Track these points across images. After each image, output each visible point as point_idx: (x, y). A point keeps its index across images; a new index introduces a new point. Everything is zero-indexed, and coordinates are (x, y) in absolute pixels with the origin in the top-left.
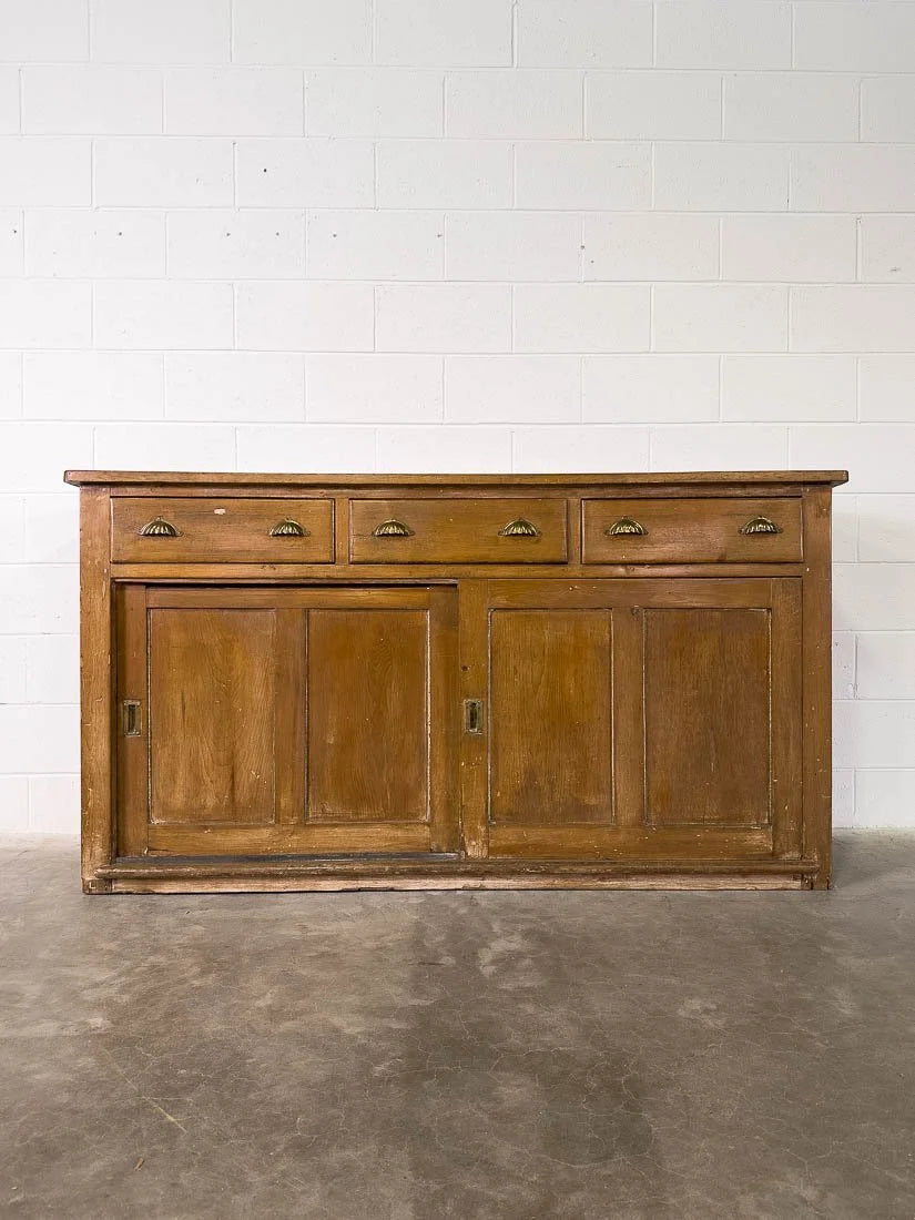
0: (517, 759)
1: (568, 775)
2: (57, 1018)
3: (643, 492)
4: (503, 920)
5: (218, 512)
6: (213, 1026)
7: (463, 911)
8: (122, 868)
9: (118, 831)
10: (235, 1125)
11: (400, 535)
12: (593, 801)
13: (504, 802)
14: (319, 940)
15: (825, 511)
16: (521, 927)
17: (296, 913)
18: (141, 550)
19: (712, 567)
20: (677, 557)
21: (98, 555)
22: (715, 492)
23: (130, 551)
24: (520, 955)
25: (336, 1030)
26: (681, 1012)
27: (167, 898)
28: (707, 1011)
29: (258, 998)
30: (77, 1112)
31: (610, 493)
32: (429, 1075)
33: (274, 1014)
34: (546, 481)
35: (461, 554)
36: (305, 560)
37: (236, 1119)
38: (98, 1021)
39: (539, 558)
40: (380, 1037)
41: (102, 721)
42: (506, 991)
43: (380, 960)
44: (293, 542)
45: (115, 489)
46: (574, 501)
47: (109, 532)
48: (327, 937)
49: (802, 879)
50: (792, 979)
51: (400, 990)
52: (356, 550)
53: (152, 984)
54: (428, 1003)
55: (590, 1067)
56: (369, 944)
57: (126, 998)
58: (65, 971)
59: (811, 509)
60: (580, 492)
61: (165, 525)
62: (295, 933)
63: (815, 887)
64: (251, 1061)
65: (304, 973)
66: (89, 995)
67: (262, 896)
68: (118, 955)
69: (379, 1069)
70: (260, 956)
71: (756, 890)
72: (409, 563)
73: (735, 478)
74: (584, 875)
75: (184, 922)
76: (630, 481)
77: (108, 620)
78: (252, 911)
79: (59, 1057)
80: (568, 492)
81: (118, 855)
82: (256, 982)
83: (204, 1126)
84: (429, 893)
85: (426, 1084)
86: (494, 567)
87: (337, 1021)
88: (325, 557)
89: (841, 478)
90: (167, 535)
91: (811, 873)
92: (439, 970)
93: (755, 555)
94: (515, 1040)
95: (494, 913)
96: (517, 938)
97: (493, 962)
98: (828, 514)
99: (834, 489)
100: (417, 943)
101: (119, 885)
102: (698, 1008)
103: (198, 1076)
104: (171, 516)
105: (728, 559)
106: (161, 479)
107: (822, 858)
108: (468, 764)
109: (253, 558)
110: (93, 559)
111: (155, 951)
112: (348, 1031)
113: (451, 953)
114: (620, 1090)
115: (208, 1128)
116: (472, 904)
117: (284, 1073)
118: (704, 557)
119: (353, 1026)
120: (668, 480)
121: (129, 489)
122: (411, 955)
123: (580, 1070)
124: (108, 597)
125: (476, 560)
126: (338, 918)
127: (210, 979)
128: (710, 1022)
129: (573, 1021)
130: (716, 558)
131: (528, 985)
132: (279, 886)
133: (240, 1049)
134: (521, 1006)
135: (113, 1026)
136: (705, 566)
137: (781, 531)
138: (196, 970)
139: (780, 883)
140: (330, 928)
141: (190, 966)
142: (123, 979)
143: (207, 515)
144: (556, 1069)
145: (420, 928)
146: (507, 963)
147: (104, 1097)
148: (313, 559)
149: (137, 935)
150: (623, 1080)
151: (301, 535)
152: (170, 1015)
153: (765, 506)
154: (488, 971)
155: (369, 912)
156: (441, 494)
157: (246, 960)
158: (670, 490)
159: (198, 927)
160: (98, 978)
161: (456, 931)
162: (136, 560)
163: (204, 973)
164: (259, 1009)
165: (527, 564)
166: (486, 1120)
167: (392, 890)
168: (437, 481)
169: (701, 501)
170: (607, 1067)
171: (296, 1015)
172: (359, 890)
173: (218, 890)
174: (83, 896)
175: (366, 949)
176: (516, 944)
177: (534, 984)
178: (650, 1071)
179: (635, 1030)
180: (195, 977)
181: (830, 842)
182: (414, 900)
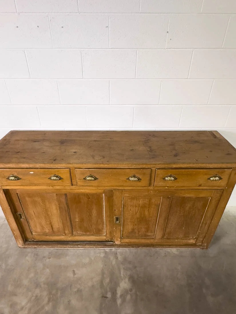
0: (129, 227)
1: (143, 230)
4: (124, 269)
5: (31, 173)
8: (27, 245)
9: (25, 236)
12: (149, 234)
13: (125, 234)
16: (128, 273)
19: (196, 187)
23: (6, 183)
36: (62, 185)
41: (12, 219)
46: (154, 169)
52: (79, 183)
59: (234, 172)
61: (15, 177)
72: (97, 186)
77: (5, 199)
81: (26, 241)
86: (125, 187)
88: (69, 184)
95: (122, 263)
104: (16, 174)
105: (202, 186)
107: (207, 245)
108: (116, 229)
118: (194, 185)
125: (119, 186)
137: (222, 179)
143: (28, 174)
148: (65, 185)
151: (60, 179)
162: (9, 185)
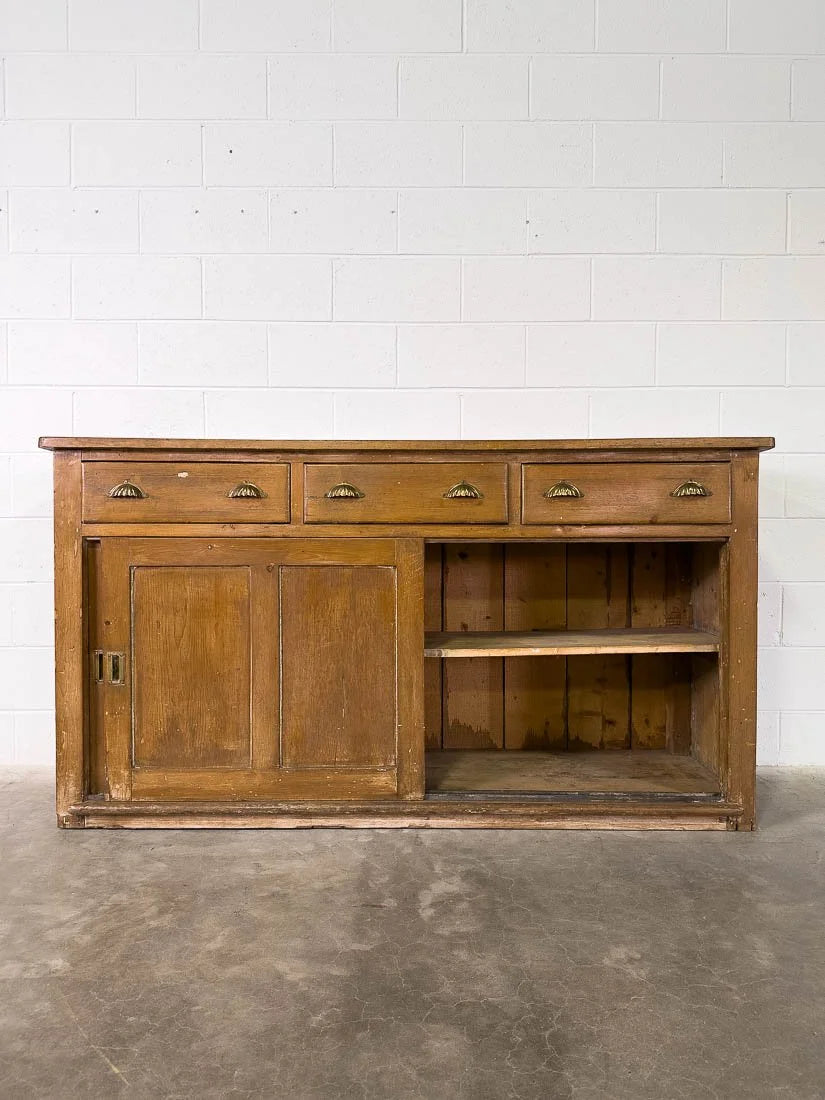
0: (159, 709)
1: (208, 721)
2: (19, 959)
3: (580, 457)
4: (445, 861)
5: (180, 475)
6: (163, 970)
7: (408, 850)
8: (94, 805)
9: (90, 771)
10: (175, 1079)
11: (352, 497)
12: (231, 747)
13: (148, 748)
14: (272, 879)
15: (752, 475)
16: (460, 868)
17: (253, 850)
18: (109, 510)
19: (643, 528)
20: (612, 518)
21: (71, 515)
22: (647, 457)
23: (99, 512)
24: (457, 898)
25: (279, 976)
26: (607, 961)
27: (134, 833)
28: (631, 960)
29: (209, 940)
30: (29, 1062)
31: (548, 458)
32: (362, 1027)
33: (223, 958)
34: (488, 447)
35: (410, 516)
36: (263, 520)
37: (177, 1070)
38: (58, 963)
39: (481, 518)
40: (320, 984)
41: (74, 669)
42: (442, 937)
43: (326, 901)
44: (251, 504)
45: (86, 454)
46: (515, 465)
47: (81, 493)
48: (280, 877)
49: (728, 820)
50: (714, 926)
51: (342, 934)
52: (310, 511)
53: (113, 924)
54: (368, 948)
55: (516, 1020)
56: (318, 885)
57: (87, 938)
58: (33, 910)
59: (739, 474)
60: (521, 457)
61: (132, 487)
62: (249, 872)
63: (739, 828)
64: (197, 1008)
65: (255, 915)
66: (53, 936)
67: (224, 833)
68: (84, 894)
69: (316, 1019)
70: (216, 896)
71: (684, 830)
72: (359, 524)
73: (667, 445)
74: (522, 815)
75: (148, 859)
76: (568, 446)
77: (80, 576)
78: (212, 847)
79: (19, 1000)
80: (509, 457)
81: (90, 793)
82: (209, 923)
83: (146, 1079)
84: (377, 831)
85: (359, 1036)
86: (439, 527)
87: (281, 966)
88: (282, 517)
89: (768, 444)
90: (133, 497)
91: (736, 815)
92: (381, 913)
93: (687, 517)
94: (448, 989)
95: (438, 853)
96: (456, 879)
97: (432, 905)
98: (755, 479)
99: (761, 454)
100: (362, 885)
101: (90, 821)
102: (623, 956)
103: (146, 1024)
104: (137, 478)
105: (659, 521)
106: (128, 444)
107: (746, 802)
108: (112, 714)
109: (214, 518)
110: (66, 520)
111: (118, 888)
112: (291, 977)
113: (395, 895)
114: (544, 1045)
115: (150, 1080)
116: (417, 842)
117: (225, 1021)
118: (638, 519)
119: (295, 972)
120: (602, 446)
121: (98, 454)
122: (355, 896)
123: (507, 1022)
124: (80, 555)
125: (422, 521)
126: (292, 856)
127: (166, 921)
128: (635, 973)
129: (503, 969)
130: (648, 519)
131: (463, 929)
132: (238, 823)
133: (188, 995)
134: (455, 953)
135: (72, 968)
136: (639, 528)
137: (711, 494)
138: (154, 909)
139: (707, 824)
140: (281, 867)
141: (149, 905)
142: (86, 919)
143: (172, 478)
144: (484, 1021)
145: (366, 868)
146: (444, 905)
147: (56, 1045)
148: (270, 520)
149: (104, 872)
150: (547, 1034)
151: (259, 497)
152: (125, 957)
153: (694, 471)
154: (427, 914)
155: (320, 850)
156: (391, 458)
157: (202, 900)
158: (605, 455)
159: (162, 866)
160: (65, 917)
161: (400, 872)
162: (105, 520)
163: (162, 912)
164: (210, 952)
165: (470, 524)
166: (414, 1077)
167: (343, 828)
168: (386, 447)
169: (634, 466)
170: (533, 1020)
171: (244, 959)
172: (313, 828)
173: (182, 826)
174: (59, 830)
175: (314, 890)
176: (455, 886)
177: (471, 929)
178: (573, 1025)
179: (561, 979)
180: (151, 918)
181: (754, 784)
182: (364, 838)
